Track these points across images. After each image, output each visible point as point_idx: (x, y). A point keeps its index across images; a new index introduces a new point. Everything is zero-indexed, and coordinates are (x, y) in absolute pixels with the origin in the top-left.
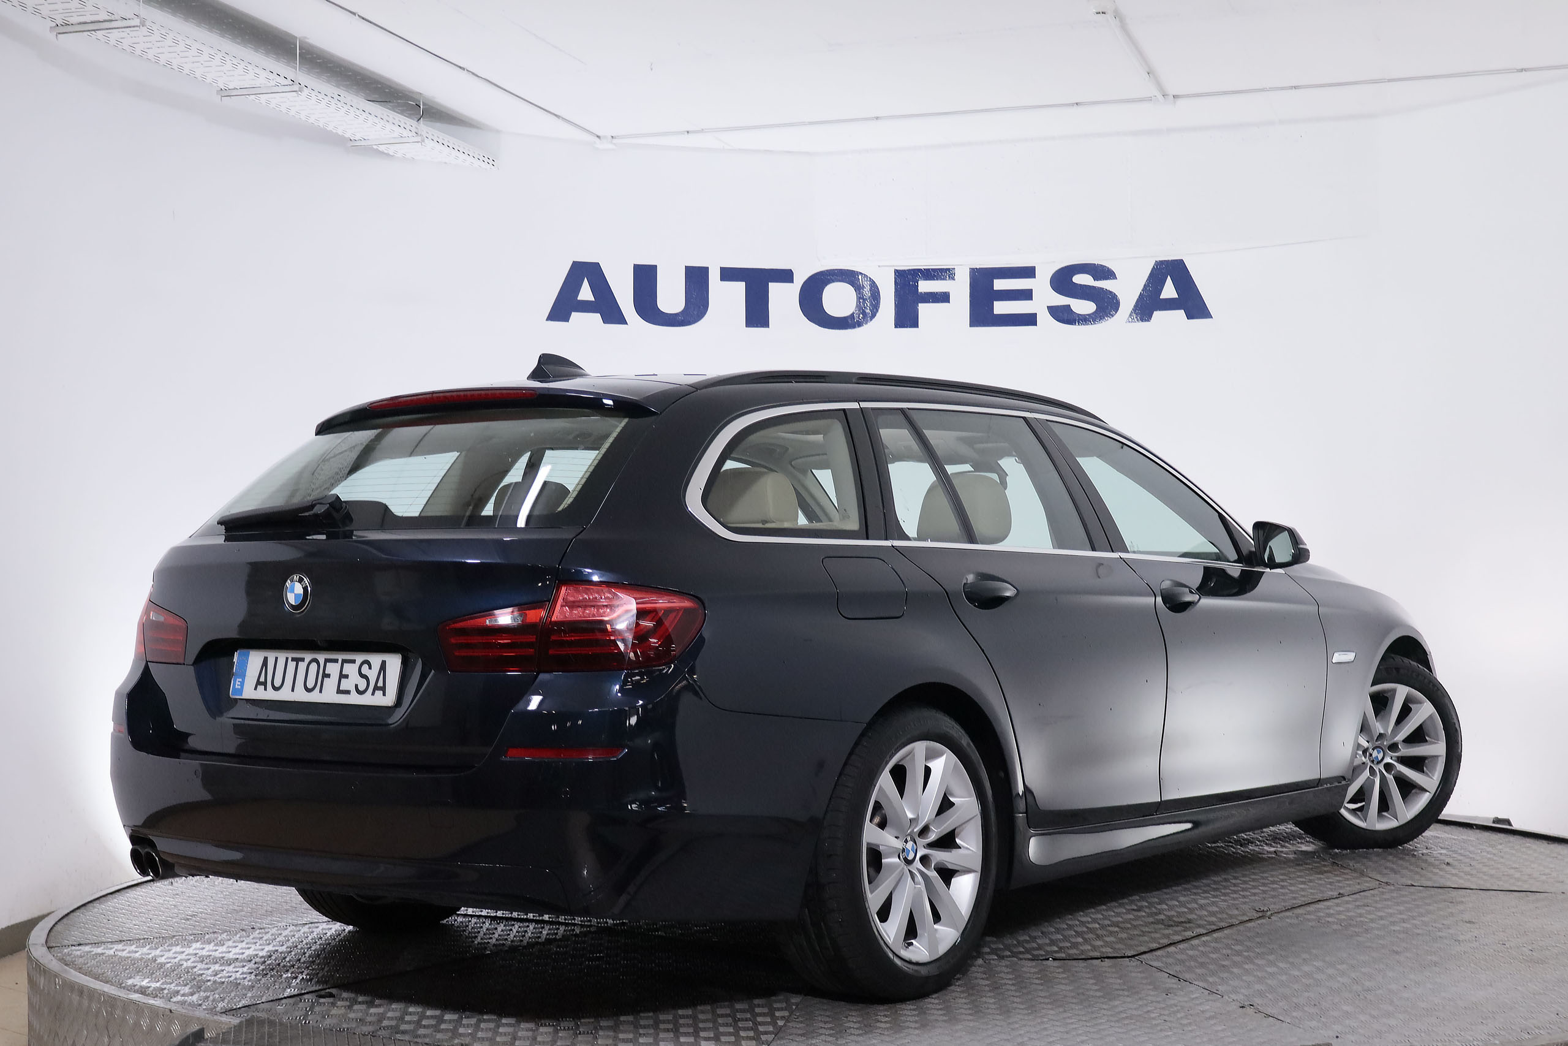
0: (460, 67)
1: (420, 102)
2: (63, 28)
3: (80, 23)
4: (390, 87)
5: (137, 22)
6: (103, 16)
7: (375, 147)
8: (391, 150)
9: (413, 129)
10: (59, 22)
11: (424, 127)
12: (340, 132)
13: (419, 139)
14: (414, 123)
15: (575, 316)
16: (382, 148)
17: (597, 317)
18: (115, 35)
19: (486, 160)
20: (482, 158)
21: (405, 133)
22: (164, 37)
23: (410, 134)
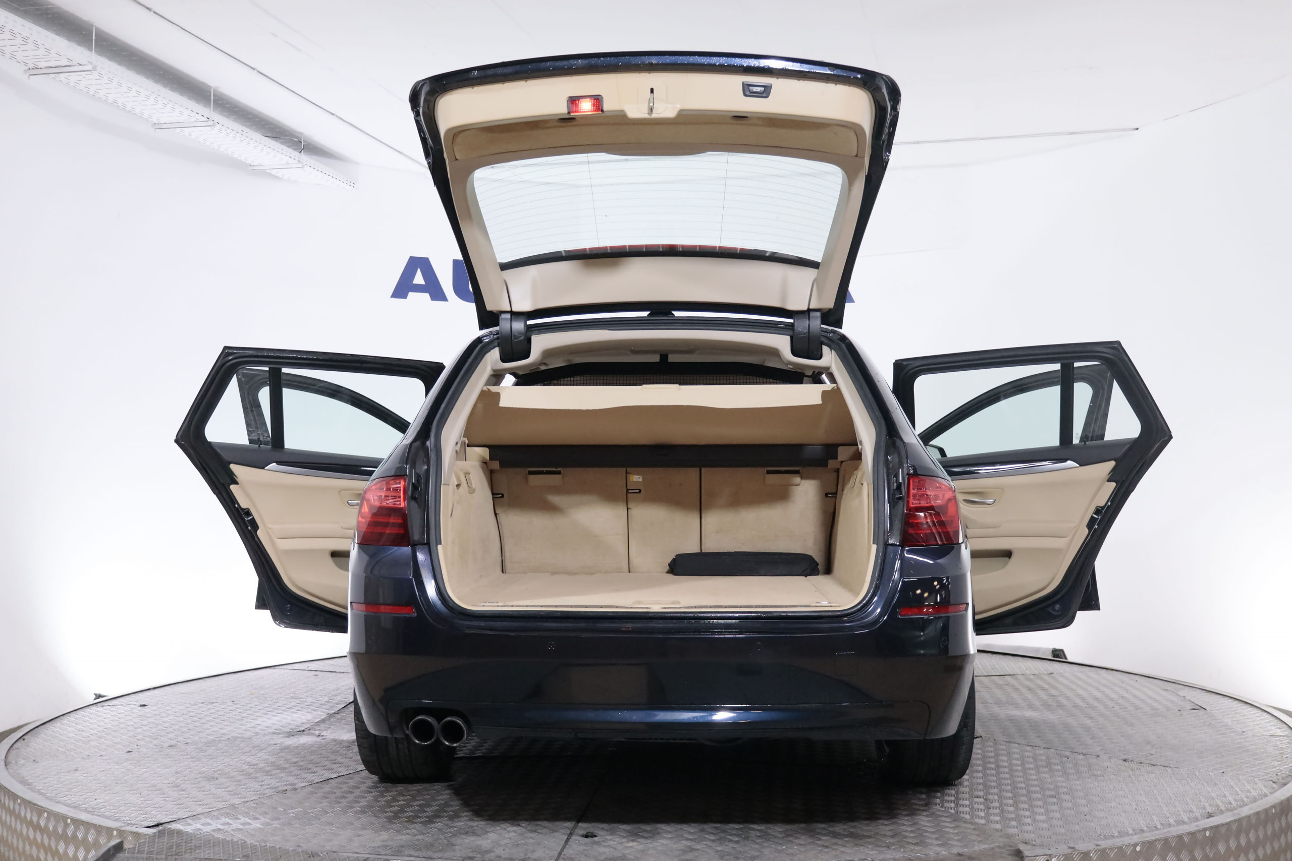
0: (332, 114)
1: (301, 139)
2: (34, 71)
3: (47, 68)
4: (280, 128)
5: (89, 67)
6: (64, 62)
7: (268, 171)
8: (280, 173)
9: (296, 158)
10: (31, 66)
11: (304, 157)
12: (243, 159)
13: (300, 165)
14: (297, 153)
15: (411, 294)
16: (273, 172)
17: (427, 296)
18: (74, 77)
19: (348, 182)
20: (346, 182)
21: (291, 161)
22: (111, 80)
23: (295, 162)
